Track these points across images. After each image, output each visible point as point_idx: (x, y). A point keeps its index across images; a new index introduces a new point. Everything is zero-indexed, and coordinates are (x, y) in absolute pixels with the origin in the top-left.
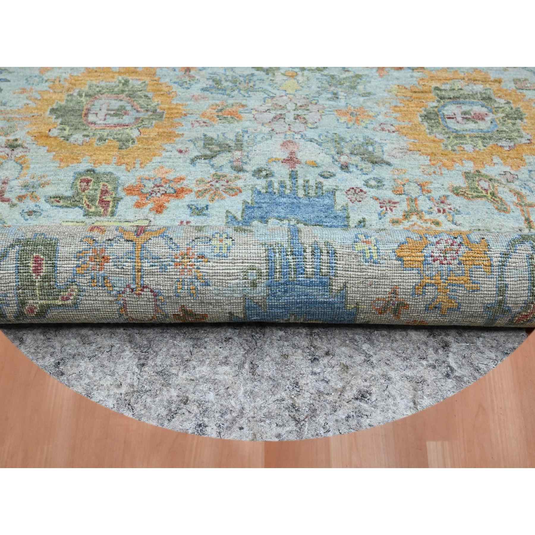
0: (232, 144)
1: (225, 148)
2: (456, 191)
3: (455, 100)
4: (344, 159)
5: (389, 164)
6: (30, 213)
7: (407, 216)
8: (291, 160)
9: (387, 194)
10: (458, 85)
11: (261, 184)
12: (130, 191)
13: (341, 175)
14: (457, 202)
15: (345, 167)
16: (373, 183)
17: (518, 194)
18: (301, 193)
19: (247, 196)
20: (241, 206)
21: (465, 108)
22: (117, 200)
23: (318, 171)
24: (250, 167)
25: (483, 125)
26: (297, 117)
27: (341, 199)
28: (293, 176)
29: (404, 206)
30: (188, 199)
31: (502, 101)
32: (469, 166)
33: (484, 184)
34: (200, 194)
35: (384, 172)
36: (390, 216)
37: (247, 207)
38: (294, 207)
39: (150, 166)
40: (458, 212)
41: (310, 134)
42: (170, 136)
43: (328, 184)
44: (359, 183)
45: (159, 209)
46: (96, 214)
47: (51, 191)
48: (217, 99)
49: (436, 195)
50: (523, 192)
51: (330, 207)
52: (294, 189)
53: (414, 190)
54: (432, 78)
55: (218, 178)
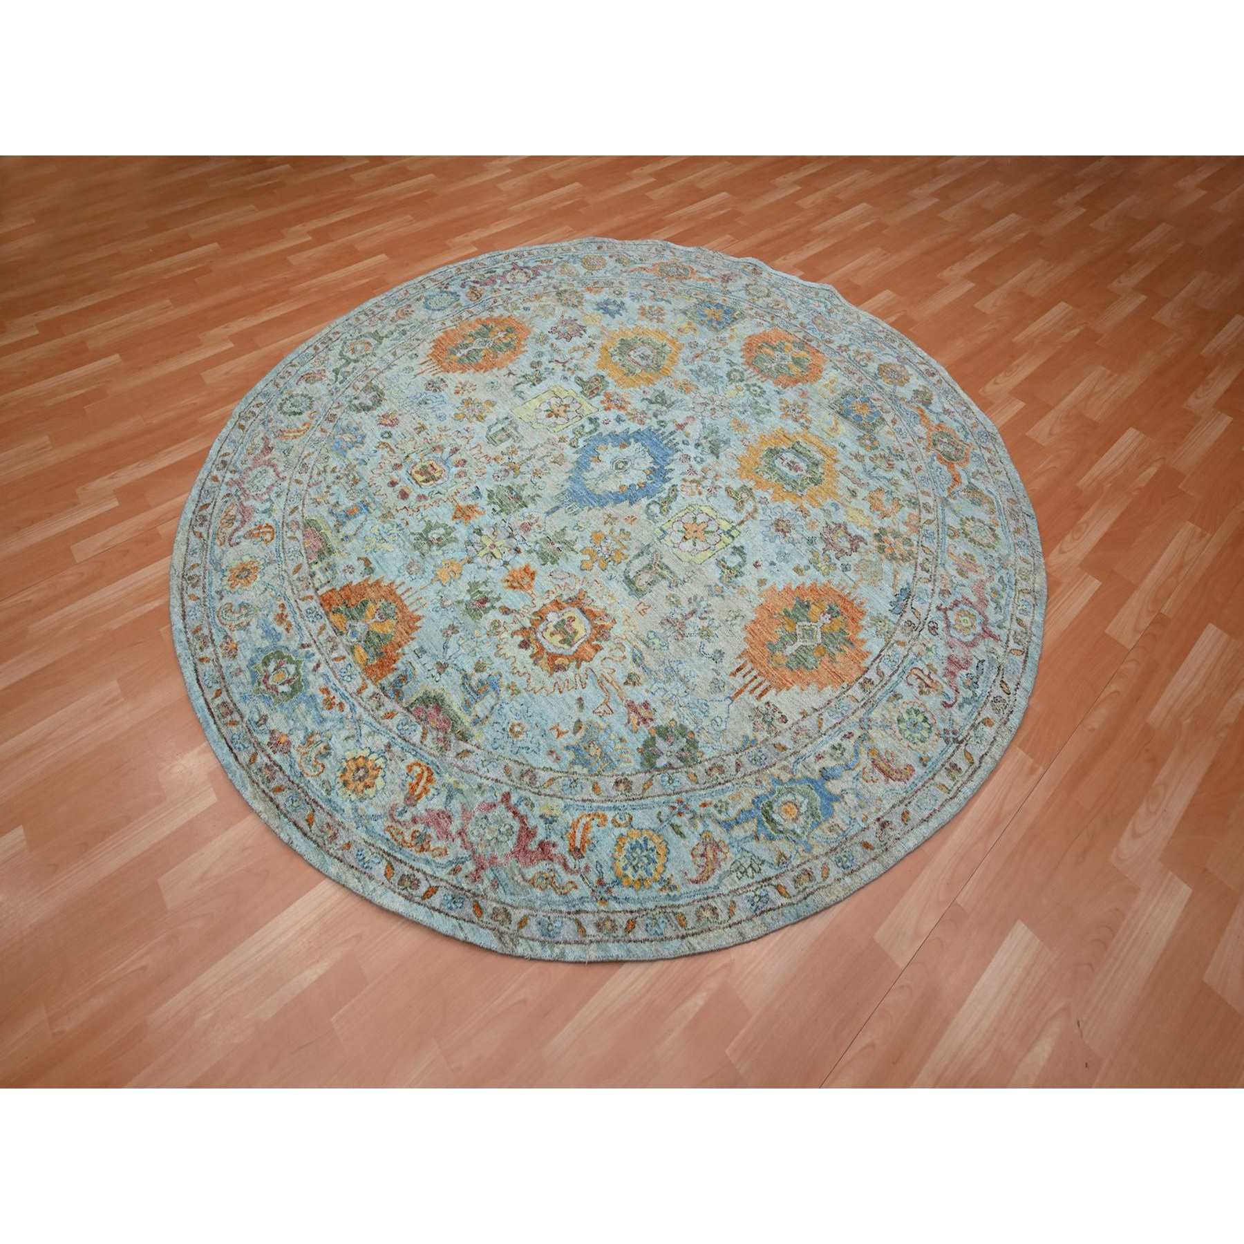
0: (668, 402)
1: (663, 403)
2: (728, 490)
3: (798, 453)
4: (703, 441)
5: (718, 457)
6: (565, 378)
7: (692, 481)
8: (681, 427)
9: (698, 468)
10: (812, 448)
11: (656, 427)
12: (606, 395)
13: (692, 447)
14: (722, 492)
15: (697, 445)
16: (698, 459)
17: (756, 510)
18: (665, 442)
19: (643, 428)
20: (636, 430)
21: (797, 460)
22: (598, 394)
23: (685, 438)
24: (660, 418)
25: (792, 474)
26: (713, 409)
27: (677, 456)
28: (671, 433)
29: (697, 478)
30: (622, 413)
31: (821, 470)
32: (751, 484)
33: (744, 496)
34: (628, 414)
35: (710, 459)
36: (686, 477)
37: (638, 432)
38: (655, 445)
39: (627, 390)
40: (715, 496)
41: (707, 421)
42: (649, 381)
43: (681, 446)
44: (693, 456)
45: (607, 409)
46: (585, 395)
47: (580, 374)
48: (691, 378)
49: (718, 483)
50: (760, 511)
51: (668, 455)
52: (663, 440)
53: (711, 474)
54: (804, 437)
55: (643, 412)
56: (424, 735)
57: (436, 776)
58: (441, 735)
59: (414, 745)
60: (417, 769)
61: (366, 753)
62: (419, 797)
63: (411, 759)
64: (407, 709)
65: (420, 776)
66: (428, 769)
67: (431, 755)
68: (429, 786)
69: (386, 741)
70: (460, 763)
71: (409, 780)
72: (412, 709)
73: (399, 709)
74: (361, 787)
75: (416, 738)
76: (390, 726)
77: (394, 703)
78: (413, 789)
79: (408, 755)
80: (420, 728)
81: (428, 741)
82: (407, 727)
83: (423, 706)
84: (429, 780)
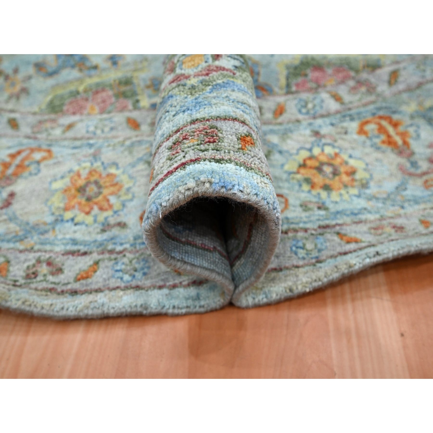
56: (337, 98)
57: (396, 117)
58: (352, 83)
59: (337, 112)
60: (371, 127)
61: (304, 154)
62: (405, 143)
63: (354, 126)
64: (289, 92)
65: (382, 130)
66: (381, 118)
67: (365, 105)
68: (401, 129)
69: (308, 132)
70: (401, 87)
71: (377, 141)
72: (294, 89)
73: (281, 99)
74: (345, 178)
75: (333, 106)
76: (293, 118)
77: (271, 98)
78: (390, 142)
79: (345, 124)
80: (324, 95)
81: (347, 98)
82: (310, 106)
83: (300, 80)
84: (395, 125)
